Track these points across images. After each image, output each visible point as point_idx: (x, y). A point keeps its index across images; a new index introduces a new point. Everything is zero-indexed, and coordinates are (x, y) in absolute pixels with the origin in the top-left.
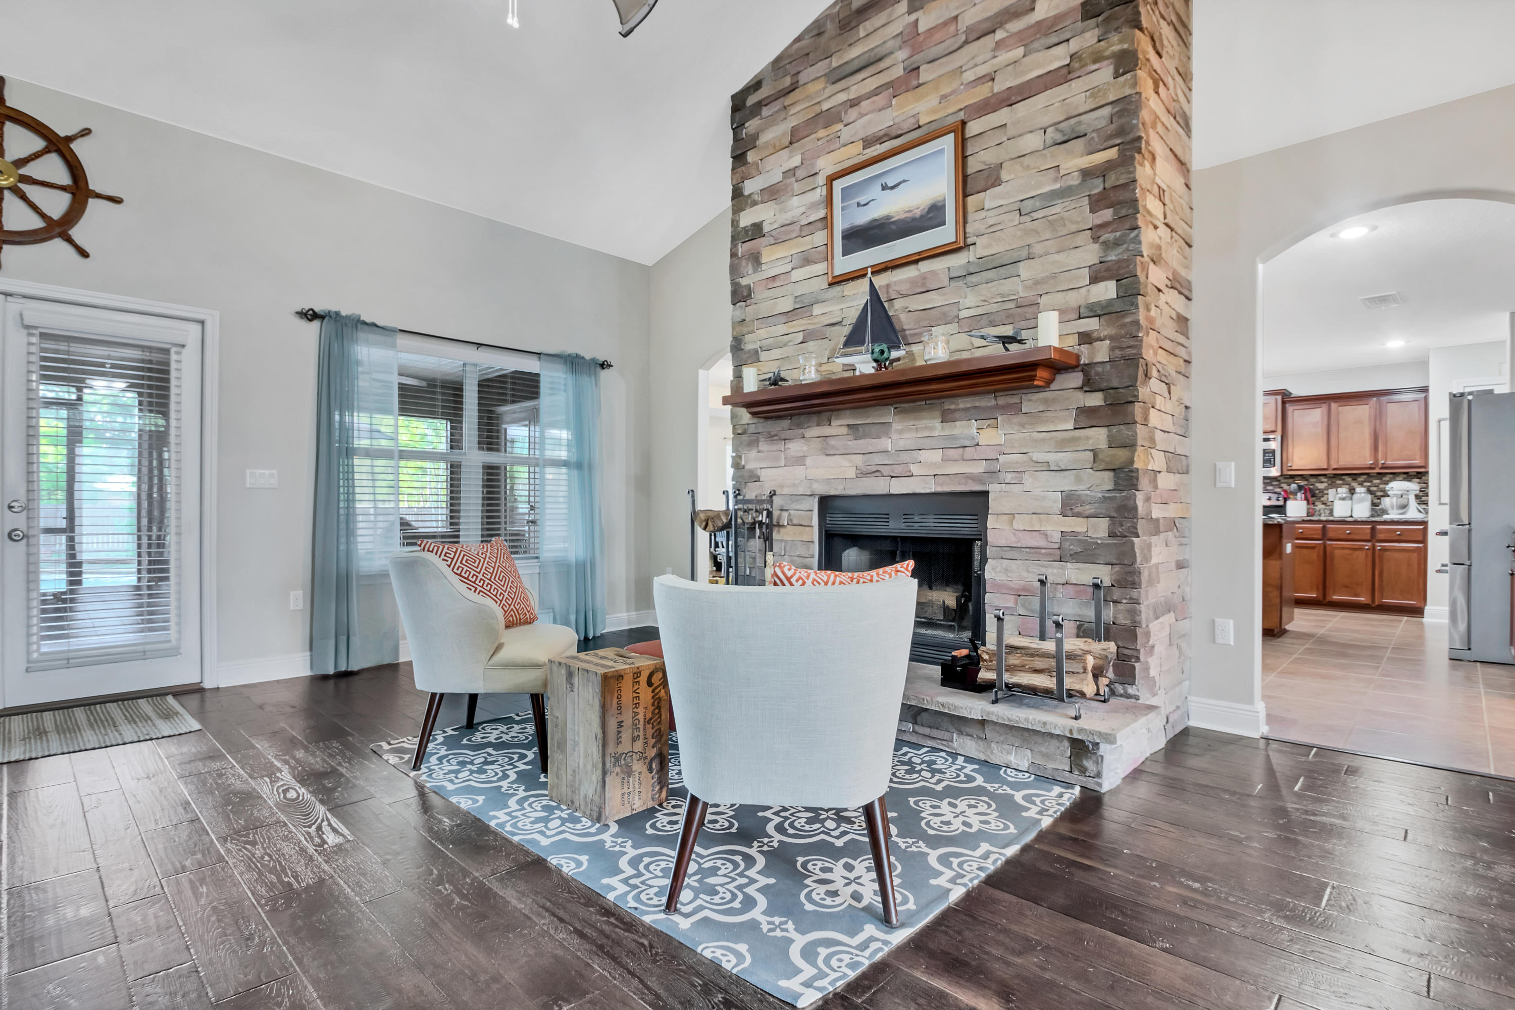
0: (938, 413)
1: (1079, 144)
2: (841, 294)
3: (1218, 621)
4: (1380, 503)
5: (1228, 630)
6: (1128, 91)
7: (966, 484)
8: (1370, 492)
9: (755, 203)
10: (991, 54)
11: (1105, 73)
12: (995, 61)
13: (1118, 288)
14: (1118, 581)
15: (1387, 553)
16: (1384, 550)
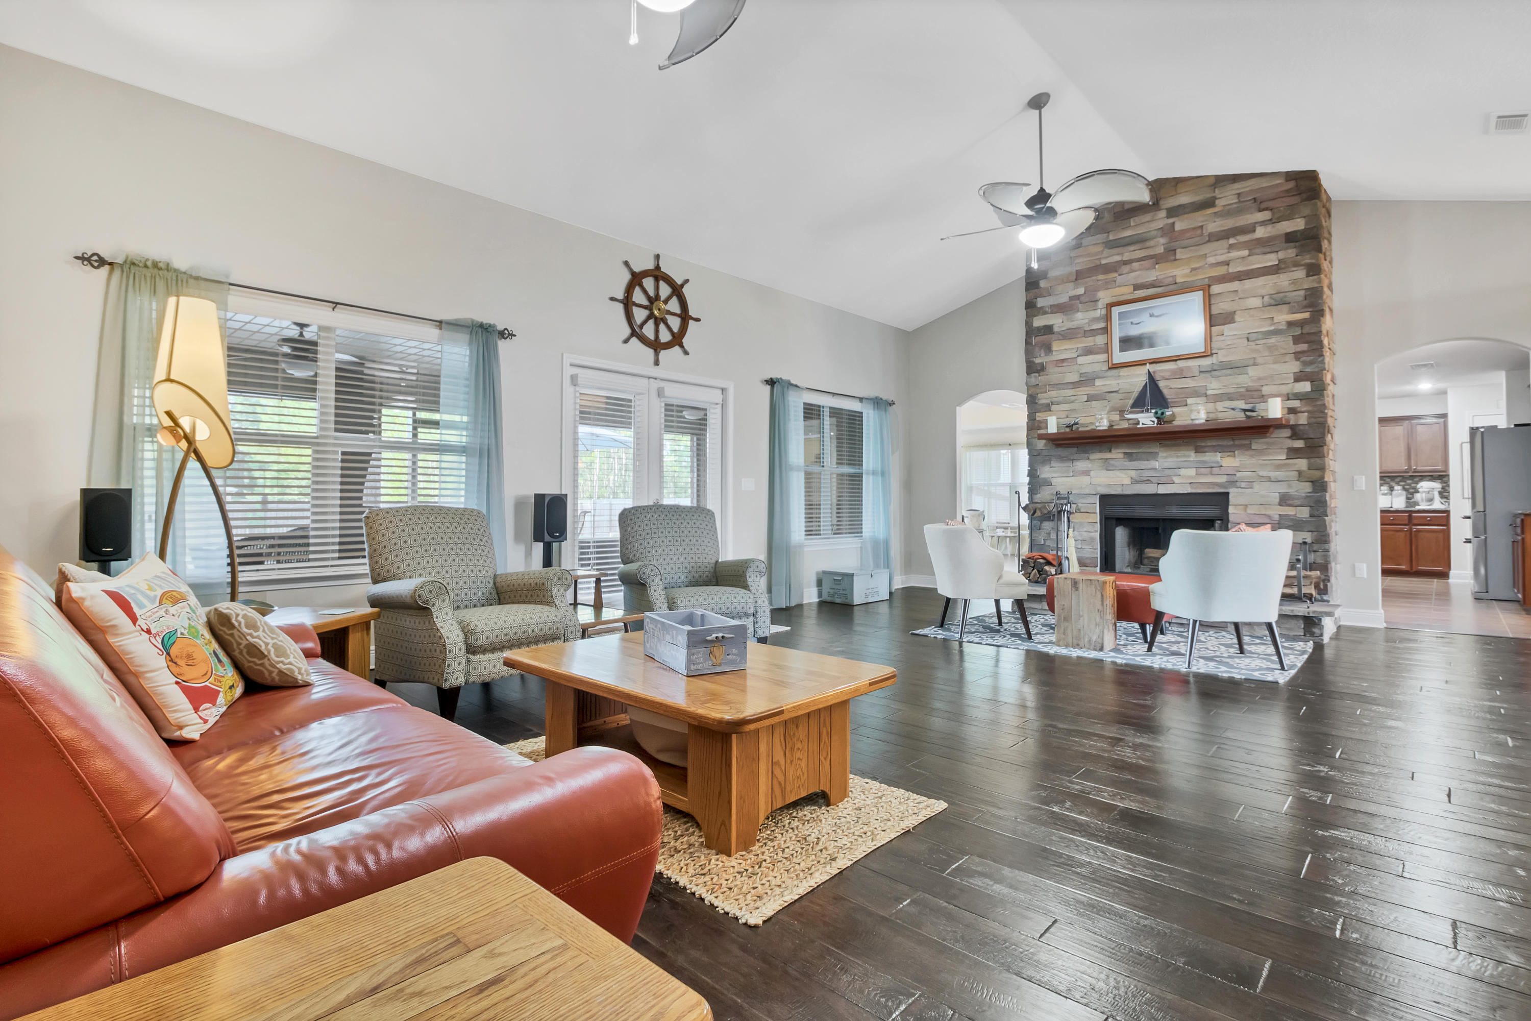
0: (1192, 447)
1: (1285, 307)
2: (1117, 374)
3: (1357, 565)
4: (1413, 498)
5: (1363, 570)
6: (1316, 285)
7: (1213, 488)
8: (1404, 489)
9: (1045, 313)
10: (1226, 251)
11: (1300, 273)
12: (1229, 255)
13: (1312, 386)
14: (1316, 540)
15: (1421, 534)
16: (1419, 531)
